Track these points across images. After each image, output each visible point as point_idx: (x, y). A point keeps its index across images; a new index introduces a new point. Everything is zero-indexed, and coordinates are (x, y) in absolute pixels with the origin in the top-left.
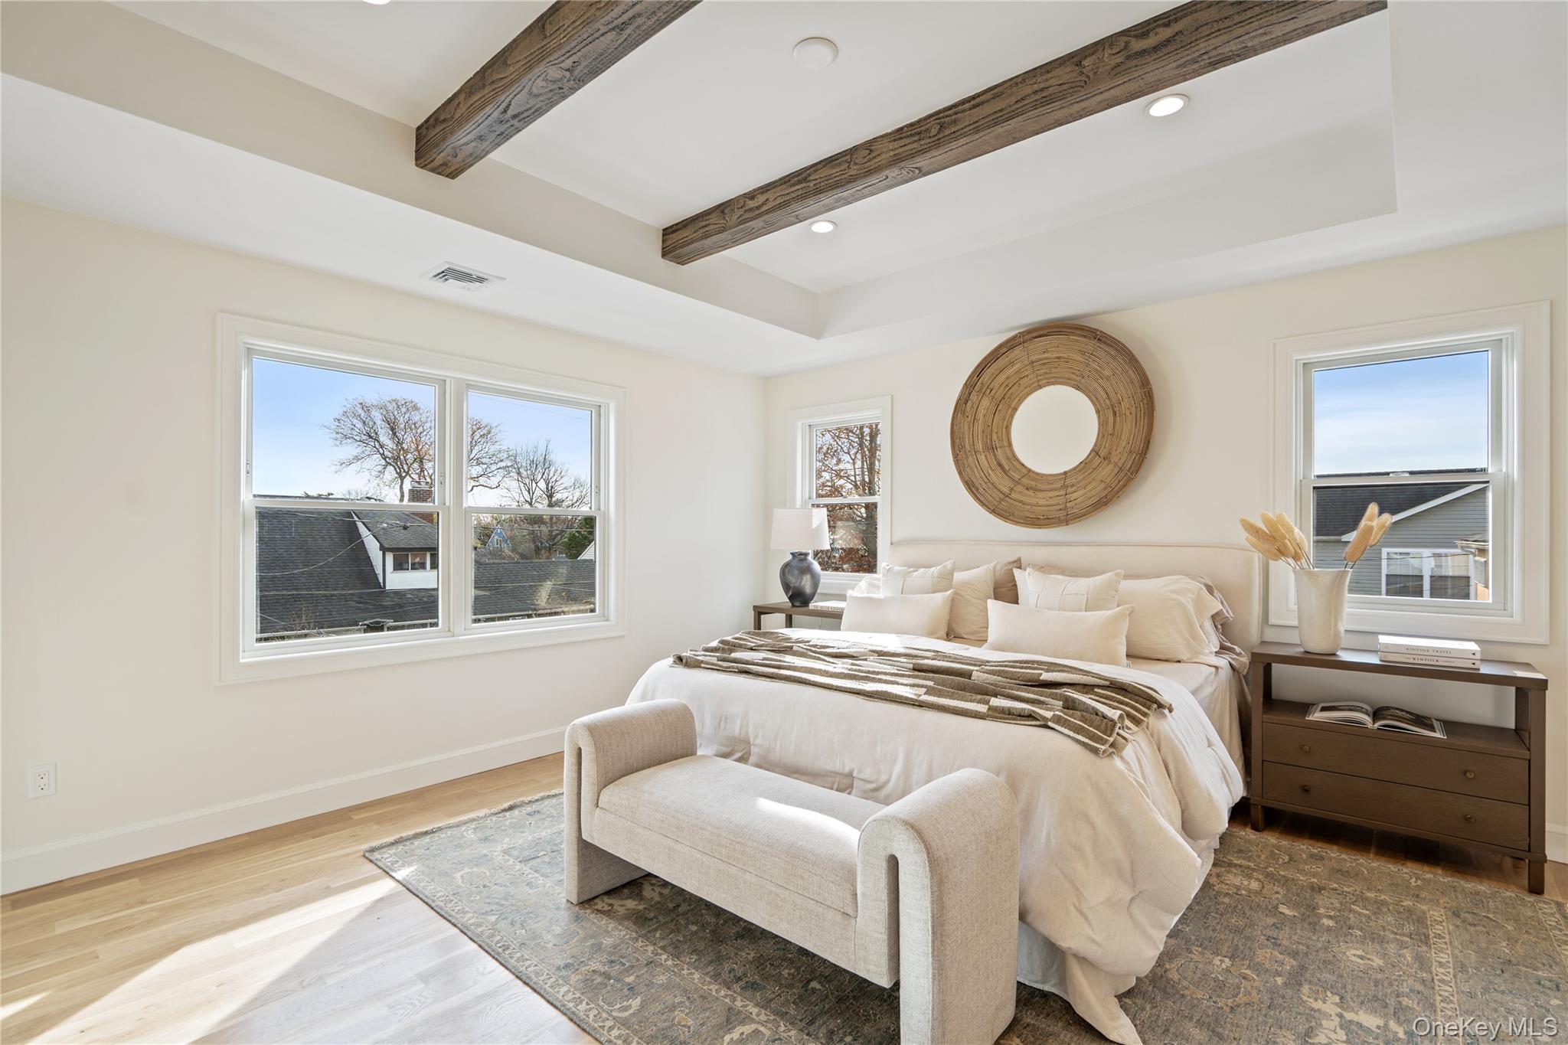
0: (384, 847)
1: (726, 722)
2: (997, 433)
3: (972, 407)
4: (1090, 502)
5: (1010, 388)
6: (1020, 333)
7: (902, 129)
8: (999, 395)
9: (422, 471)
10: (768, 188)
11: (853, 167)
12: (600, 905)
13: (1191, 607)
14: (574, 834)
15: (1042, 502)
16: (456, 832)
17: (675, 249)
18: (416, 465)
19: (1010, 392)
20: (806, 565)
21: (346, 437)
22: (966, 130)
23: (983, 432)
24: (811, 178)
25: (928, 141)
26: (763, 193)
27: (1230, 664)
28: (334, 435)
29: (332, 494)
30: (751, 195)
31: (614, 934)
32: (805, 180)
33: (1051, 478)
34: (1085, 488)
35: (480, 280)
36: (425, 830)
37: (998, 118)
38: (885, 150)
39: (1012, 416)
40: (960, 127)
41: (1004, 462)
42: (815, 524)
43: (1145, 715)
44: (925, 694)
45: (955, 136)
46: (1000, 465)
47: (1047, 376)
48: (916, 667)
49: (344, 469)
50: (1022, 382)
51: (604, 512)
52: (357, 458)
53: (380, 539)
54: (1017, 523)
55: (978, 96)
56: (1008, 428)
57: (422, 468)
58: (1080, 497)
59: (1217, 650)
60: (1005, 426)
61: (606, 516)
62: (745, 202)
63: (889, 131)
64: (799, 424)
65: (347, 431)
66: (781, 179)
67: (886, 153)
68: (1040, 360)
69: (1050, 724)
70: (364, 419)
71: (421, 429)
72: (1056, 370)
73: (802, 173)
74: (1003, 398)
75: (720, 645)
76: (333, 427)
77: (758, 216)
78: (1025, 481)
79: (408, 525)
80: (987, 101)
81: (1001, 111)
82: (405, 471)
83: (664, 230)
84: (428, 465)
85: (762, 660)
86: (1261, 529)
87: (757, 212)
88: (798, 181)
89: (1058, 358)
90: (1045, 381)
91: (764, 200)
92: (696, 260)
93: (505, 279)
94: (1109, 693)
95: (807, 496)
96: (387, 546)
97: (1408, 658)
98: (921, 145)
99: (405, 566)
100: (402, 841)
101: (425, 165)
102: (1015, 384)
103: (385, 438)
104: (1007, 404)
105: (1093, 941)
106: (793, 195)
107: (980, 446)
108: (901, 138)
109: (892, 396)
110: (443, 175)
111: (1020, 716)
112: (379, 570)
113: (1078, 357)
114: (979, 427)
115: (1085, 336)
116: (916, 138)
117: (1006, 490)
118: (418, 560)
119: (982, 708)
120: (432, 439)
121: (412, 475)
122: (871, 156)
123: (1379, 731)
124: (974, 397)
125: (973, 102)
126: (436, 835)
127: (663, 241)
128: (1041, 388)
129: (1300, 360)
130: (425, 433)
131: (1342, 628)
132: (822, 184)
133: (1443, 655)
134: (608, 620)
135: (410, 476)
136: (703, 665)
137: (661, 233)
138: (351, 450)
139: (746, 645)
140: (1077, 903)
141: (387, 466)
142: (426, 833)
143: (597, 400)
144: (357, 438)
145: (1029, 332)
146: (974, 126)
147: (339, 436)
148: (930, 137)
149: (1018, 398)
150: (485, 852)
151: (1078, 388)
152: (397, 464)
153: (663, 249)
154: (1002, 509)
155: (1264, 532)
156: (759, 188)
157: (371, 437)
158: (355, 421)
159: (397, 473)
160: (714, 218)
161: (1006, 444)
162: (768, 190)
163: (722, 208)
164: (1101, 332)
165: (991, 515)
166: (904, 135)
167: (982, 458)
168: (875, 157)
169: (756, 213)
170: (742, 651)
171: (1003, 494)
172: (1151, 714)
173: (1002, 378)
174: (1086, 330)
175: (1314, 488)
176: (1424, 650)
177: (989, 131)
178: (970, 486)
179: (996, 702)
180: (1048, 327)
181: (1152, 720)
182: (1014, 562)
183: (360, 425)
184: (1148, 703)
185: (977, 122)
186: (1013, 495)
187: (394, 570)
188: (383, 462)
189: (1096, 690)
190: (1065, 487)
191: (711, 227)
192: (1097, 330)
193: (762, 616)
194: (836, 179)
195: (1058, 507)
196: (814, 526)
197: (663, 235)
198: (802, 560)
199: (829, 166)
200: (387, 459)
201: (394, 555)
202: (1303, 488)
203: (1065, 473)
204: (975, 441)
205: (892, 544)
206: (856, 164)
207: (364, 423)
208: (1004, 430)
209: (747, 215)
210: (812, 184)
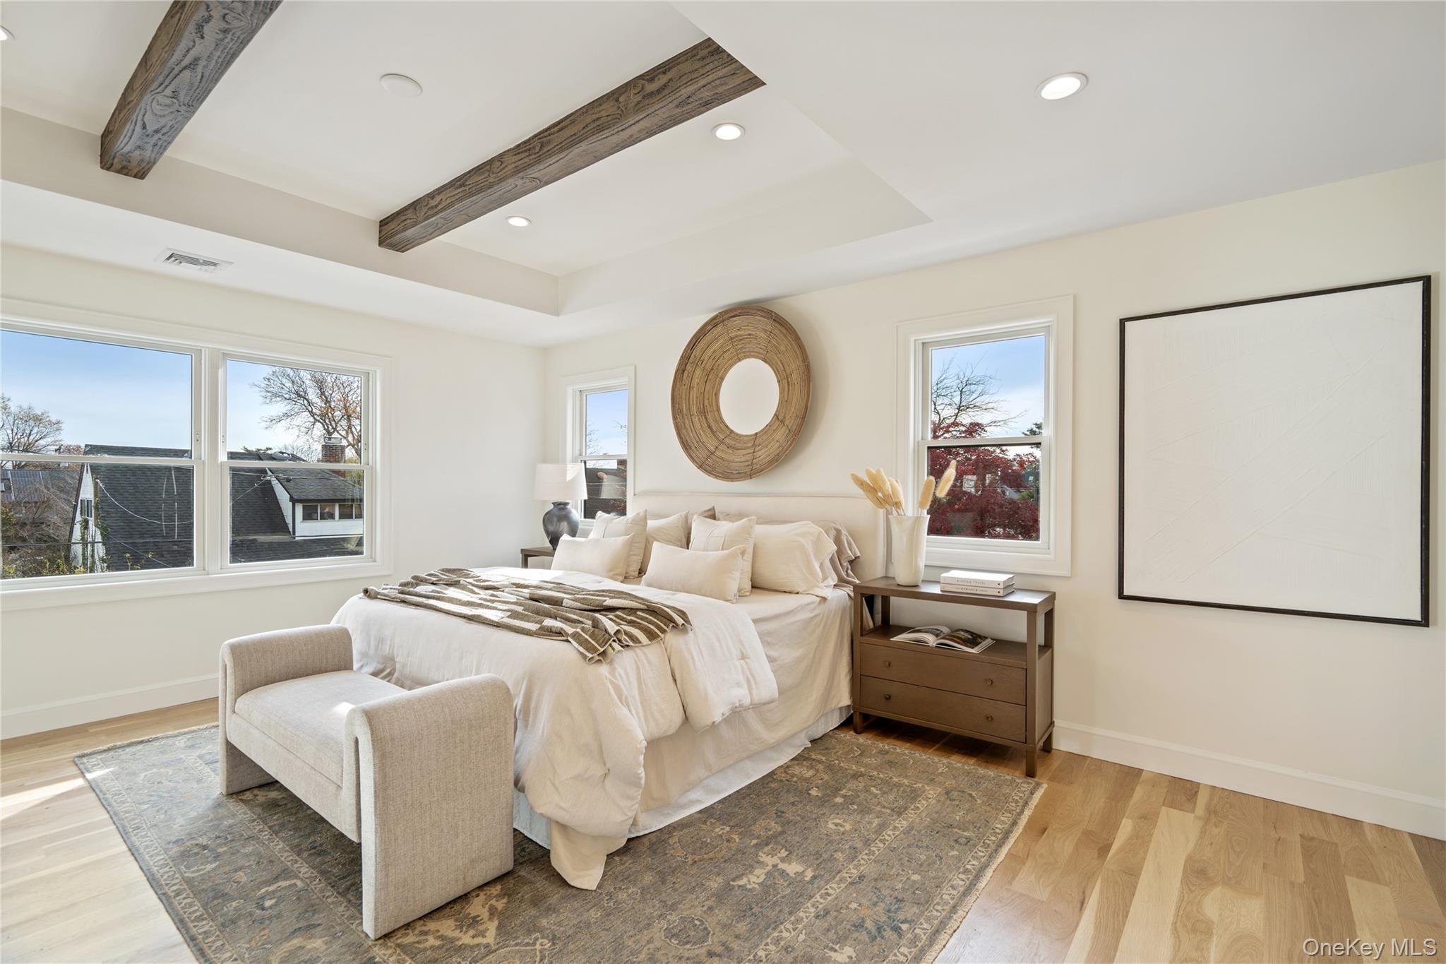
0: (96, 753)
1: (382, 644)
2: (708, 399)
3: (688, 376)
4: (768, 459)
5: (717, 361)
6: (720, 313)
7: (519, 145)
8: (708, 367)
9: (350, 427)
10: (443, 189)
11: (492, 176)
12: (248, 795)
13: (810, 548)
14: (224, 737)
15: (737, 459)
16: (170, 741)
17: (386, 239)
18: (344, 423)
19: (717, 364)
20: (564, 513)
21: (276, 395)
22: (556, 149)
23: (697, 398)
24: (467, 183)
25: (534, 156)
26: (439, 194)
27: (848, 594)
28: (264, 394)
29: (270, 449)
30: (431, 196)
31: (240, 814)
32: (463, 185)
33: (746, 438)
34: (767, 447)
35: (214, 264)
36: (140, 739)
37: (574, 140)
38: (510, 162)
39: (720, 385)
40: (553, 146)
41: (713, 424)
42: (569, 477)
43: (663, 631)
44: (508, 617)
45: (550, 154)
46: (710, 427)
47: (743, 350)
48: (533, 597)
49: (274, 426)
50: (725, 355)
51: (372, 467)
52: (286, 415)
53: (290, 492)
54: (717, 477)
55: (562, 122)
56: (717, 395)
57: (350, 425)
58: (763, 455)
59: (835, 583)
60: (714, 392)
61: (373, 470)
62: (428, 201)
63: (512, 147)
64: (570, 390)
65: (276, 390)
66: (450, 183)
67: (510, 164)
68: (737, 336)
69: (570, 639)
70: (293, 379)
71: (347, 390)
72: (749, 346)
73: (462, 179)
74: (712, 369)
75: (412, 580)
76: (263, 385)
77: (437, 213)
78: (727, 440)
79: (291, 477)
80: (567, 126)
81: (575, 134)
82: (333, 428)
83: (381, 222)
84: (355, 422)
85: (432, 592)
86: (865, 482)
87: (436, 210)
88: (460, 185)
89: (750, 335)
90: (743, 355)
91: (439, 200)
92: (409, 249)
93: (232, 263)
94: (645, 615)
95: (577, 452)
96: (296, 497)
97: (958, 588)
98: (530, 160)
99: (315, 516)
100: (116, 749)
101: (110, 168)
102: (720, 357)
103: (313, 395)
104: (715, 377)
105: (561, 808)
106: (457, 197)
107: (694, 410)
108: (519, 153)
109: (635, 367)
110: (131, 176)
111: (556, 633)
112: (289, 520)
113: (762, 335)
114: (694, 393)
115: (765, 317)
116: (527, 154)
117: (712, 449)
118: (327, 510)
119: (533, 627)
120: (359, 398)
121: (340, 432)
122: (502, 167)
123: (937, 649)
124: (689, 367)
125: (559, 126)
126: (151, 743)
127: (380, 232)
128: (740, 360)
129: (918, 340)
130: (352, 392)
131: (922, 564)
132: (474, 188)
133: (979, 585)
134: (375, 561)
135: (338, 432)
136: (379, 597)
137: (378, 224)
138: (280, 407)
139: (430, 579)
140: (552, 779)
141: (315, 423)
142: (142, 742)
143: (365, 368)
144: (287, 396)
145: (726, 312)
146: (560, 146)
147: (268, 394)
148: (535, 154)
149: (723, 370)
150: (182, 756)
151: (765, 361)
152: (325, 422)
153: (380, 238)
154: (708, 466)
155: (868, 484)
156: (437, 190)
157: (299, 395)
158: (284, 381)
159: (325, 429)
160: (410, 214)
161: (715, 408)
162: (441, 192)
163: (415, 205)
164: (776, 313)
165: (699, 470)
166: (521, 150)
167: (696, 420)
168: (504, 169)
169: (434, 210)
170: (424, 585)
171: (709, 451)
172: (669, 631)
173: (709, 352)
174: (765, 312)
175: (929, 448)
176: (967, 582)
177: (568, 151)
178: (686, 446)
179: (549, 622)
180: (739, 308)
181: (671, 638)
182: (709, 510)
183: (289, 384)
184: (668, 622)
185: (561, 143)
186: (717, 453)
187: (304, 519)
188: (312, 419)
189: (638, 613)
190: (754, 445)
191: (408, 221)
192: (772, 312)
193: (529, 558)
194: (482, 185)
195: (746, 463)
196: (568, 480)
197: (380, 226)
198: (560, 509)
199: (478, 173)
200: (315, 416)
201: (303, 506)
202: (920, 447)
203: (756, 434)
204: (691, 406)
205: (635, 495)
206: (493, 173)
207: (293, 382)
208: (714, 396)
209: (430, 213)
210: (467, 188)
